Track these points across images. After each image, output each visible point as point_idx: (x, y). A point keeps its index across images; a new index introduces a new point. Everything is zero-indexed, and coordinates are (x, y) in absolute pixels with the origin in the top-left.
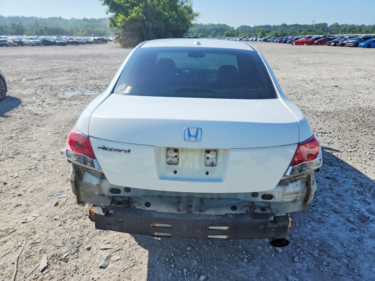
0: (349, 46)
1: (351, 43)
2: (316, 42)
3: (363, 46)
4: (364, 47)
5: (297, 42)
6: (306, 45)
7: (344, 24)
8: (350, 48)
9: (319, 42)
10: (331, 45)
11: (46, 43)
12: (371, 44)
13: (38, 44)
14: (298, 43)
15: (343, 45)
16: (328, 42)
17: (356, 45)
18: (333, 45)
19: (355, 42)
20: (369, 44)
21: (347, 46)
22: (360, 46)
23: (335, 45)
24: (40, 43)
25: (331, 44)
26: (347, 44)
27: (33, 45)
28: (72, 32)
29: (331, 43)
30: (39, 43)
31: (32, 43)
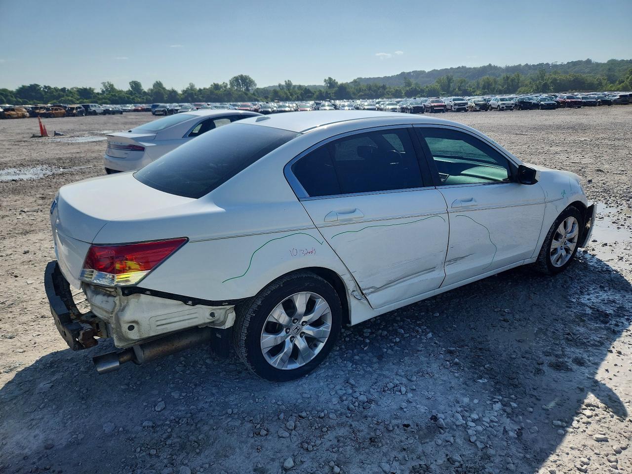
11: (524, 106)
13: (509, 108)
24: (514, 105)
27: (502, 109)
28: (600, 84)
30: (511, 106)
31: (501, 107)
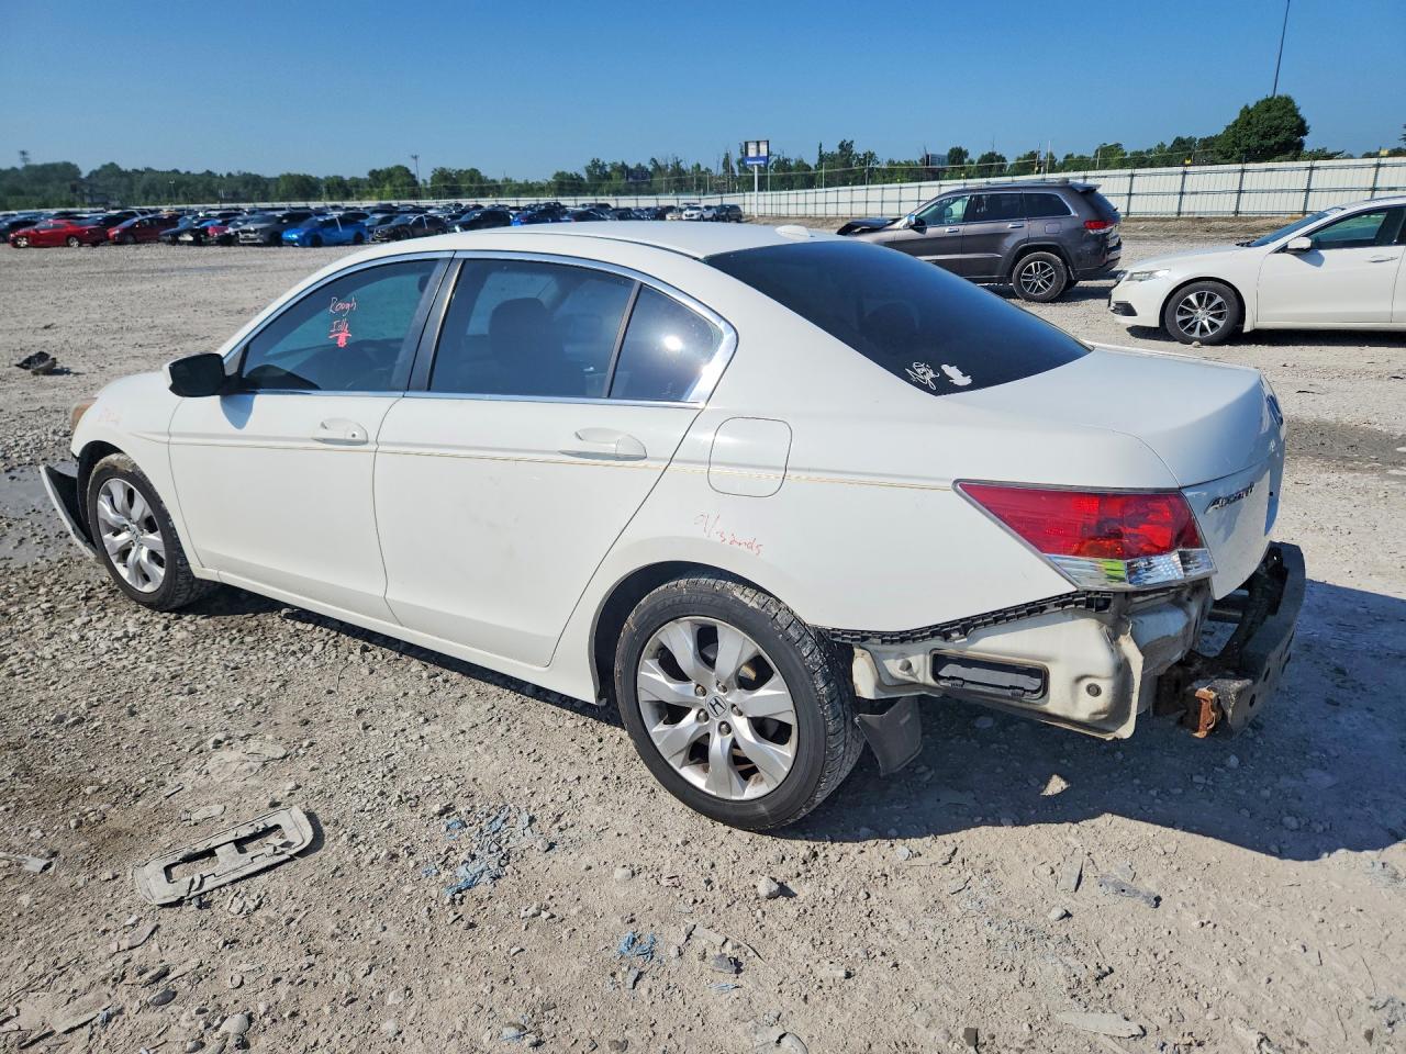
0: (250, 245)
1: (255, 231)
2: (115, 232)
3: (297, 241)
4: (303, 243)
5: (33, 235)
6: (80, 245)
7: (140, 168)
8: (256, 249)
9: (125, 231)
10: (182, 243)
12: (320, 233)
14: (38, 241)
15: (228, 241)
16: (168, 231)
17: (274, 239)
18: (189, 243)
19: (266, 228)
20: (313, 234)
21: (244, 245)
22: (291, 243)
23: (198, 242)
25: (181, 238)
26: (241, 236)
29: (180, 233)
